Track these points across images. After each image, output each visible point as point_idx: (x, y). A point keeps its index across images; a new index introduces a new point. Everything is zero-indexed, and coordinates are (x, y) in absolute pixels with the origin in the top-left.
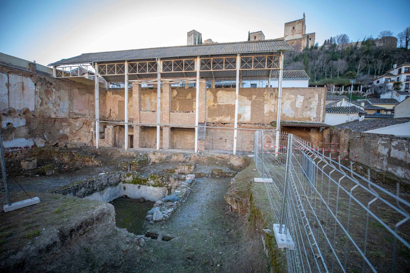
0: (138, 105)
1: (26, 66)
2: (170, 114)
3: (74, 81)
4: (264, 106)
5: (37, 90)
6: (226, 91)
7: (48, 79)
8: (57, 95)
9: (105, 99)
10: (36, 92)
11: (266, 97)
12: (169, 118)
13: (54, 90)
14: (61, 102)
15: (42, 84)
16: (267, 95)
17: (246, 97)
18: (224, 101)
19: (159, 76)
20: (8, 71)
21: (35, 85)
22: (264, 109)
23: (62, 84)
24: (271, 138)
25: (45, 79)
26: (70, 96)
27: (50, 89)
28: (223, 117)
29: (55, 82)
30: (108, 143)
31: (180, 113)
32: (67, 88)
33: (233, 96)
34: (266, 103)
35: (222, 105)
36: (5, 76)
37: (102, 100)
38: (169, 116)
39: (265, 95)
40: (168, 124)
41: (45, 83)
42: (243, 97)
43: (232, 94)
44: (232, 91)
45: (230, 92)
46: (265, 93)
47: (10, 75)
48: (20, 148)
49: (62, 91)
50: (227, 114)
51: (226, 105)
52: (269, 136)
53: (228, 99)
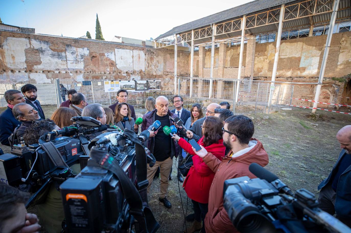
0: (202, 63)
1: (140, 43)
2: (223, 70)
3: (167, 49)
4: (338, 55)
5: (146, 58)
6: (291, 43)
7: (152, 50)
8: (157, 60)
9: (189, 60)
10: (145, 59)
11: (344, 44)
12: (222, 73)
13: (155, 57)
14: (159, 64)
15: (149, 54)
16: (346, 41)
17: (314, 47)
18: (287, 54)
19: (213, 38)
20: (133, 48)
21: (145, 55)
22: (338, 60)
23: (160, 52)
24: (330, 93)
25: (150, 50)
26: (164, 60)
27: (153, 56)
28: (284, 71)
29: (156, 51)
30: (183, 93)
31: (232, 69)
32: (162, 54)
33: (298, 47)
34: (342, 52)
35: (284, 58)
36: (131, 51)
37: (186, 61)
38: (222, 72)
39: (343, 41)
40: (222, 79)
41: (150, 53)
42: (311, 47)
43: (297, 45)
44: (298, 42)
45: (296, 44)
46: (343, 39)
47: (134, 51)
48: (138, 93)
49: (160, 57)
50: (289, 68)
51: (289, 58)
52: (328, 91)
53: (292, 51)
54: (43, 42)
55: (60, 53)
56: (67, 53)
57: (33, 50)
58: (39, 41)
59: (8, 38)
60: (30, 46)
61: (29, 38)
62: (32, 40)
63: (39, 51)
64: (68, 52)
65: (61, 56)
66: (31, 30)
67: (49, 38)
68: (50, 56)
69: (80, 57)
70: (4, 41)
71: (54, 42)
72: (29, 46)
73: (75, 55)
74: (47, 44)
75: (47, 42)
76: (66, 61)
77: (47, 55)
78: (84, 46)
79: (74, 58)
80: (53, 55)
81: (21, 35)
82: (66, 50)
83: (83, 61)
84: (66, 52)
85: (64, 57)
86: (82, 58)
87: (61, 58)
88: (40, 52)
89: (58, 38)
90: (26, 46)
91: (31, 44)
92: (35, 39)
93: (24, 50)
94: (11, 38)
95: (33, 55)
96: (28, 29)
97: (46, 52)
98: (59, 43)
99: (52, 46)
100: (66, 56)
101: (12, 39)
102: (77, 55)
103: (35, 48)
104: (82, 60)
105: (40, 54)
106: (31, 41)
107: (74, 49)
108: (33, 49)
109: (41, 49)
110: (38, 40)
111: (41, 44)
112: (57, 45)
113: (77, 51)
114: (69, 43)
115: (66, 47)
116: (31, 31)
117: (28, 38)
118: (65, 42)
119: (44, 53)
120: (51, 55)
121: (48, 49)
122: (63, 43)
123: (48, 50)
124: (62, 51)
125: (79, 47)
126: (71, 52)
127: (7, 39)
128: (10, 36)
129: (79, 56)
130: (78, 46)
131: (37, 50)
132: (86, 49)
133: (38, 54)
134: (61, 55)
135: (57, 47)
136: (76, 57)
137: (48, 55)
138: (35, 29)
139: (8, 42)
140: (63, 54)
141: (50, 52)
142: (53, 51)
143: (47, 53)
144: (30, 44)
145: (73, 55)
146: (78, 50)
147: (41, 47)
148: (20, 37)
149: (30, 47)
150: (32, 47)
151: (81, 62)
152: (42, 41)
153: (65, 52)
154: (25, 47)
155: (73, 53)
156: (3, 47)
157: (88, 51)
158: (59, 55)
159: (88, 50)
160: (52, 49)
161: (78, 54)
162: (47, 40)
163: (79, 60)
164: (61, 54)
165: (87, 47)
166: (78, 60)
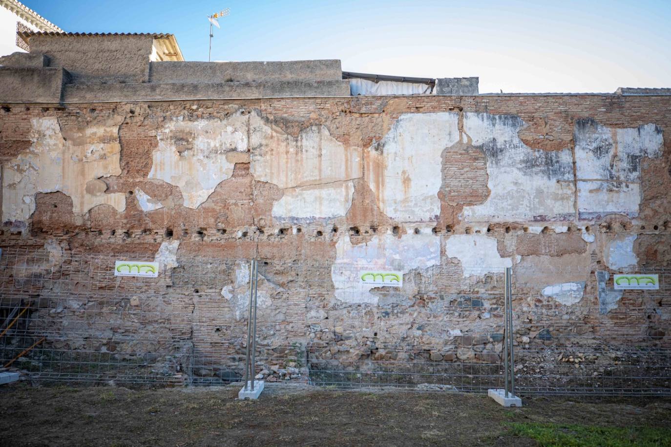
54: (500, 118)
55: (553, 154)
56: (579, 153)
57: (466, 150)
58: (488, 118)
59: (402, 117)
60: (461, 136)
61: (461, 110)
62: (469, 114)
63: (484, 153)
64: (583, 149)
65: (556, 166)
66: (467, 83)
67: (521, 104)
68: (519, 169)
69: (625, 165)
70: (389, 129)
71: (536, 115)
72: (456, 137)
73: (606, 159)
74: (514, 125)
75: (514, 117)
76: (575, 182)
77: (509, 165)
78: (641, 118)
79: (605, 169)
80: (530, 164)
81: (439, 101)
82: (574, 141)
83: (639, 178)
84: (577, 148)
85: (567, 169)
86: (635, 169)
87: (555, 172)
88: (488, 154)
89: (551, 100)
90: (448, 136)
91: (465, 128)
92: (477, 112)
93: (440, 153)
94: (410, 115)
95: (466, 169)
96: (458, 80)
97: (507, 154)
98: (551, 115)
99: (528, 129)
100: (574, 163)
101: (410, 120)
102: (615, 156)
103: (474, 144)
104: (635, 174)
105: (488, 164)
106: (464, 120)
107: (605, 133)
108: (469, 146)
109: (491, 145)
110: (485, 114)
111: (494, 125)
112: (546, 124)
113: (616, 142)
114: (585, 114)
115: (575, 129)
116: (467, 86)
117: (456, 110)
118: (574, 109)
119: (500, 157)
120: (524, 165)
121: (516, 141)
122: (567, 116)
123: (516, 147)
124: (560, 146)
125: (622, 126)
126: (595, 145)
127: (397, 121)
128: (409, 109)
129: (621, 160)
130: (618, 119)
131: (480, 148)
132: (649, 128)
133: (480, 164)
134: (557, 162)
135: (545, 131)
136: (612, 166)
137: (513, 165)
138: (477, 78)
139: (400, 130)
140: (565, 157)
141: (522, 153)
142: (529, 150)
143: (510, 158)
144: (461, 129)
145: (599, 158)
146: (619, 138)
147: (492, 137)
148: (434, 109)
149: (460, 142)
150: (465, 140)
151: (631, 186)
152: (497, 117)
153: (572, 149)
154: (446, 143)
155: (599, 151)
156: (385, 149)
157: (660, 138)
158: (549, 162)
159: (658, 131)
160: (526, 142)
161: (620, 154)
162: (513, 111)
163: (622, 178)
164: (557, 157)
165: (656, 122)
166: (618, 178)
